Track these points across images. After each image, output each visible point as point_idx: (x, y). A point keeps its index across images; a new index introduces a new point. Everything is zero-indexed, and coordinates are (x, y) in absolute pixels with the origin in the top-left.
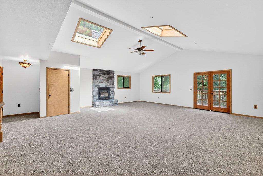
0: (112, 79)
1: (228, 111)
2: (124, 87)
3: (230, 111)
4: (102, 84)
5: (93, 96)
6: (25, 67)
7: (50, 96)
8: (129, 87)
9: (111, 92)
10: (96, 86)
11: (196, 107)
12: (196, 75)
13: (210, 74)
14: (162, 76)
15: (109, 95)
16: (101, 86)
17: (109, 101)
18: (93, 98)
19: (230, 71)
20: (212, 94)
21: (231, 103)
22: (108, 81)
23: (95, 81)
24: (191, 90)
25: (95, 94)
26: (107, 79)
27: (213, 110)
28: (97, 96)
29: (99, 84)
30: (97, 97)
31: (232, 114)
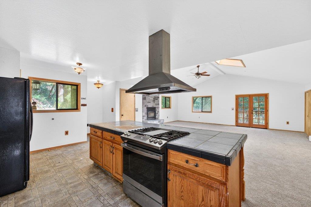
0: (157, 99)
1: (266, 127)
2: (165, 107)
3: (268, 126)
4: (149, 104)
5: (143, 116)
6: (98, 88)
7: (122, 115)
8: (169, 107)
9: (156, 112)
10: (145, 106)
11: (238, 125)
12: (237, 97)
13: (251, 97)
14: (202, 97)
15: (155, 116)
16: (149, 106)
17: (158, 121)
18: (143, 119)
19: (267, 95)
20: (252, 113)
21: (268, 120)
22: (155, 101)
23: (144, 101)
24: (233, 109)
25: (144, 114)
26: (154, 99)
27: (253, 126)
28: (146, 116)
29: (148, 104)
30: (146, 118)
31: (269, 129)
